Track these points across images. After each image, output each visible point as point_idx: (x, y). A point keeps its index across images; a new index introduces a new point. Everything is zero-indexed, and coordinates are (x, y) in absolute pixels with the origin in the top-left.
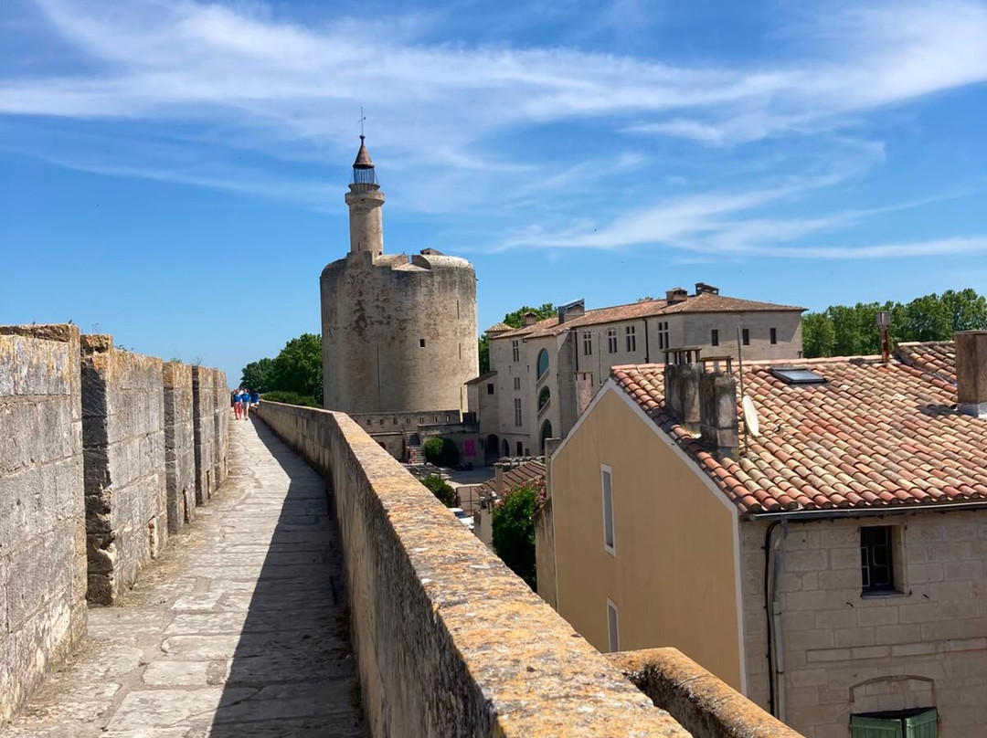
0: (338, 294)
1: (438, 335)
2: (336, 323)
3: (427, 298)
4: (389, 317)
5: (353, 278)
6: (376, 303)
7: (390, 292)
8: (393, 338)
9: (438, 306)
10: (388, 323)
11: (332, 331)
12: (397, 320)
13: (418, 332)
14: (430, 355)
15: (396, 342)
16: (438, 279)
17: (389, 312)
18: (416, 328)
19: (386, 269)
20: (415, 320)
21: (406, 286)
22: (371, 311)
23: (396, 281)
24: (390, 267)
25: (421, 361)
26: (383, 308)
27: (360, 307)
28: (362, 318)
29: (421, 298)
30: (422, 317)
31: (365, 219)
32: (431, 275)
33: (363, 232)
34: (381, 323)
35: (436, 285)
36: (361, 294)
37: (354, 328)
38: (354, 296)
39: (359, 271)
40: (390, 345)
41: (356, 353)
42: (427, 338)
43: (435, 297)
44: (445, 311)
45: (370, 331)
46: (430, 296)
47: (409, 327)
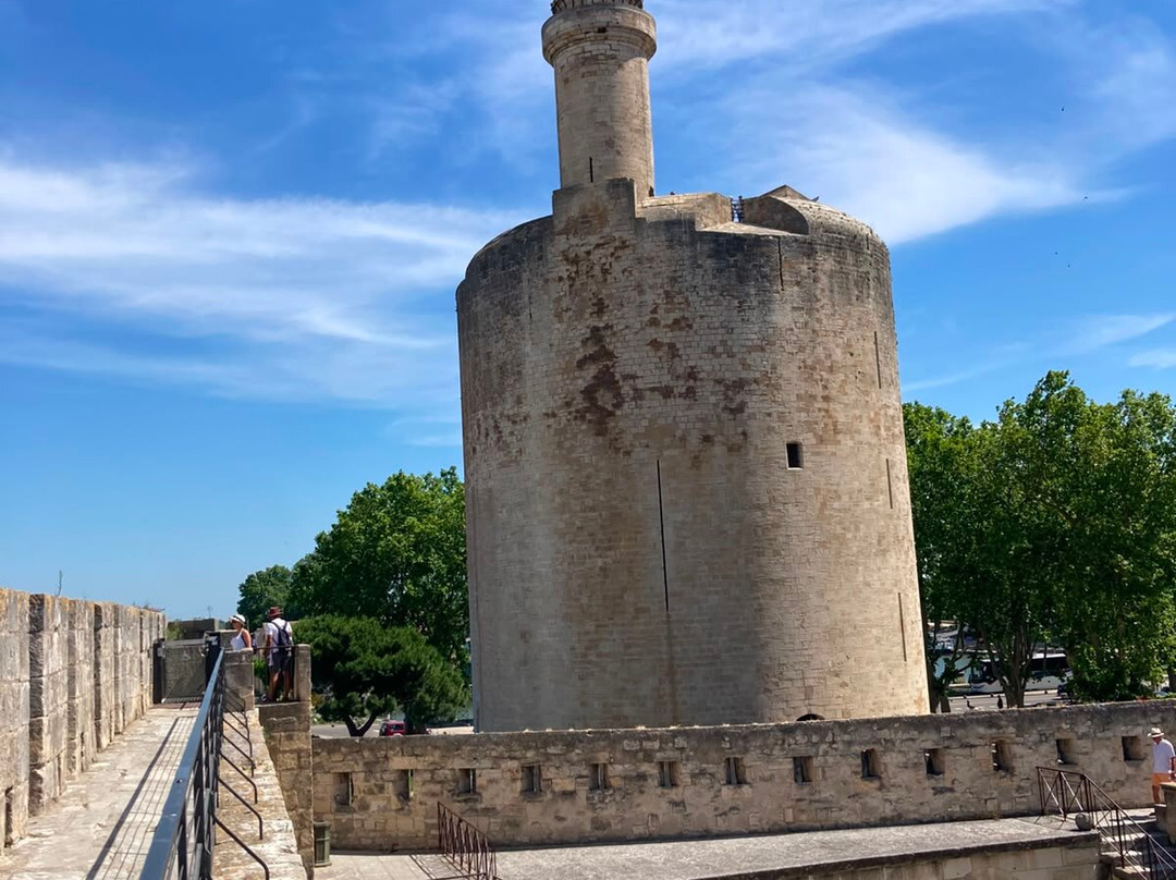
0: (524, 318)
1: (836, 431)
2: (519, 401)
3: (802, 318)
4: (692, 374)
5: (575, 261)
6: (651, 333)
7: (693, 298)
8: (707, 439)
9: (831, 342)
10: (690, 393)
11: (506, 426)
12: (718, 382)
13: (781, 417)
14: (818, 491)
15: (719, 450)
16: (827, 263)
17: (693, 357)
18: (775, 409)
19: (678, 228)
20: (770, 383)
21: (742, 280)
22: (633, 358)
23: (709, 263)
24: (692, 223)
25: (792, 510)
26: (672, 346)
27: (599, 350)
28: (606, 380)
29: (784, 316)
30: (790, 372)
31: (611, 87)
32: (809, 250)
33: (604, 124)
34: (667, 392)
35: (824, 280)
36: (600, 308)
37: (580, 416)
38: (580, 314)
39: (593, 239)
40: (696, 462)
41: (584, 486)
42: (806, 440)
43: (822, 315)
44: (850, 361)
45: (632, 419)
46: (810, 312)
47: (754, 404)
